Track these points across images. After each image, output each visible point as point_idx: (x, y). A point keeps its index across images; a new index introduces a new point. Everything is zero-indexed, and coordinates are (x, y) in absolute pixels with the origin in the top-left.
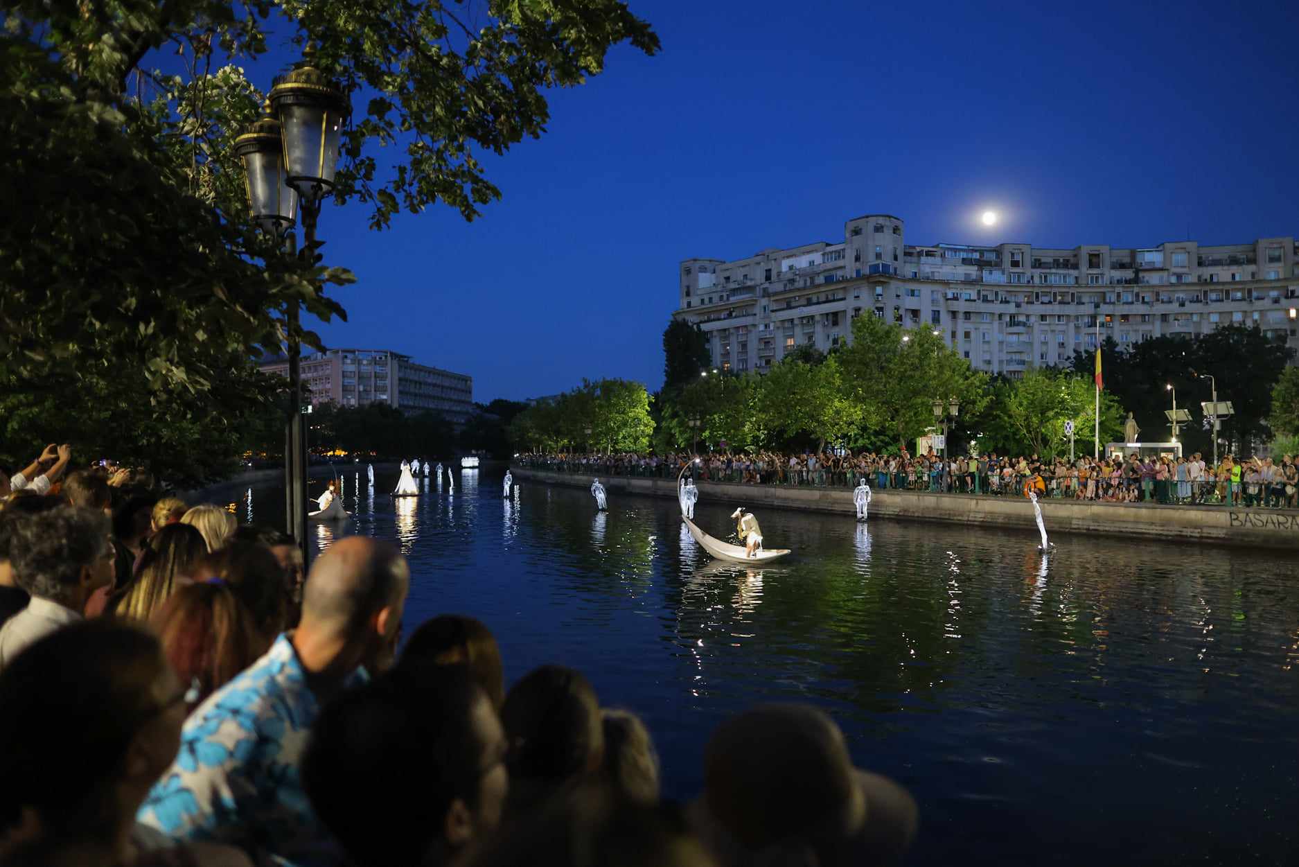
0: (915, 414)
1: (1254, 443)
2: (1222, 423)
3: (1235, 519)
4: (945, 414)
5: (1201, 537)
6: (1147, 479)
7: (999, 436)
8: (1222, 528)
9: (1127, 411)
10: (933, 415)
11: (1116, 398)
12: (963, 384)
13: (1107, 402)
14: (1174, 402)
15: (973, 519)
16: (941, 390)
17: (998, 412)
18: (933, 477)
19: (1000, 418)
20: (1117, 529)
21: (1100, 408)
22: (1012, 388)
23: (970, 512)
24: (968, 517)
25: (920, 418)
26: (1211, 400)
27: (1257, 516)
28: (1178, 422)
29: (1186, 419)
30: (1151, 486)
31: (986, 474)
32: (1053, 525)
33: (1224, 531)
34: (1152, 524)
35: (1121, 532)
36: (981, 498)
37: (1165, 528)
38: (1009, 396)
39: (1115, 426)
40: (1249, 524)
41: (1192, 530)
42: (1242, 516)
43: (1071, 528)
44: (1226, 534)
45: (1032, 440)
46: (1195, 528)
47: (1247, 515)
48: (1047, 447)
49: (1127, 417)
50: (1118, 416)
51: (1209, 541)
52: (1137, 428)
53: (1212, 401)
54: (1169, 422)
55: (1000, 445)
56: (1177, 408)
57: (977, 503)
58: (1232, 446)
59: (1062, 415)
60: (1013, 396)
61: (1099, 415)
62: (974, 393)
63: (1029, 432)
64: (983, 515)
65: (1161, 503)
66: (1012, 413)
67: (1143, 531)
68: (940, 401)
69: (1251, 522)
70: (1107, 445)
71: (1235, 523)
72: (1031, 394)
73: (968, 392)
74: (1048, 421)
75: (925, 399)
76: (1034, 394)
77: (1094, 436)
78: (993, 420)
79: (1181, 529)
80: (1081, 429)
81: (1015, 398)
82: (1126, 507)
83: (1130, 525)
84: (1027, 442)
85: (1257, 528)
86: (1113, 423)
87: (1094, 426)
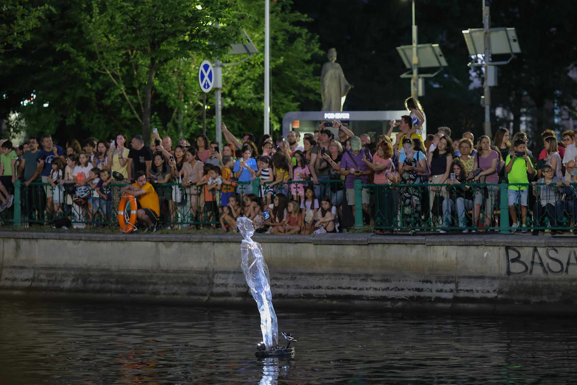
1: (560, 115)
2: (502, 73)
3: (514, 260)
5: (456, 299)
6: (358, 183)
7: (67, 100)
8: (493, 278)
9: (325, 47)
11: (304, 18)
13: (287, 26)
14: (414, 28)
15: (8, 283)
17: (66, 46)
19: (71, 61)
20: (302, 292)
21: (274, 39)
23: (2, 267)
26: (479, 24)
27: (552, 253)
28: (421, 71)
29: (436, 64)
30: (365, 199)
31: (38, 179)
32: (175, 289)
33: (496, 285)
34: (366, 277)
35: (309, 296)
36: (26, 234)
37: (392, 285)
38: (89, 10)
39: (303, 78)
40: (538, 271)
41: (440, 286)
42: (526, 253)
43: (212, 294)
44: (500, 292)
45: (138, 109)
46: (445, 282)
47: (535, 250)
48: (170, 125)
49: (325, 60)
50: (308, 56)
51: (471, 306)
52: (344, 82)
53: (481, 26)
54: (404, 69)
55: (70, 121)
56: (419, 42)
57: (18, 247)
58: (521, 122)
59: (195, 48)
60: (96, 10)
61: (272, 55)
63: (132, 91)
64: (29, 274)
65: (382, 232)
66: (94, 47)
67: (352, 292)
69: (542, 264)
70: (286, 116)
71: (516, 268)
74: (166, 60)
77: (261, 99)
78: (56, 63)
79: (420, 285)
80: (237, 85)
81: (101, 13)
82: (316, 243)
83: (325, 282)
84: (128, 114)
85: (551, 276)
86: (300, 72)
87: (262, 76)
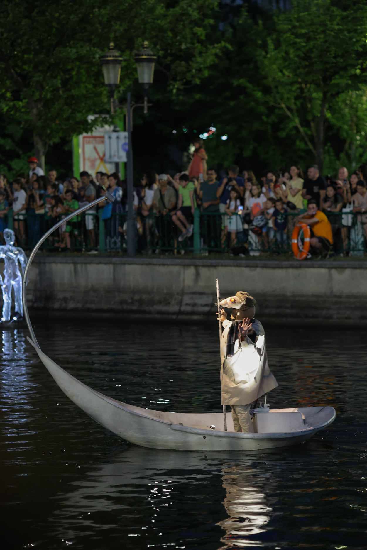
0: (65, 83)
4: (128, 82)
7: (244, 133)
10: (103, 84)
12: (165, 16)
15: (189, 309)
16: (118, 27)
18: (106, 221)
22: (271, 28)
23: (183, 293)
24: (180, 303)
25: (75, 92)
32: (348, 313)
36: (206, 262)
38: (264, 46)
45: (312, 140)
48: (342, 155)
55: (247, 153)
57: (197, 275)
59: (365, 81)
60: (271, 46)
62: (189, 36)
63: (306, 123)
64: (208, 300)
66: (269, 82)
68: (117, 54)
72: (302, 36)
73: (175, 35)
74: (338, 94)
75: (85, 50)
76: (308, 38)
78: (233, 97)
84: (302, 145)
